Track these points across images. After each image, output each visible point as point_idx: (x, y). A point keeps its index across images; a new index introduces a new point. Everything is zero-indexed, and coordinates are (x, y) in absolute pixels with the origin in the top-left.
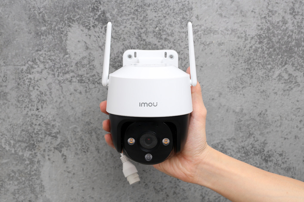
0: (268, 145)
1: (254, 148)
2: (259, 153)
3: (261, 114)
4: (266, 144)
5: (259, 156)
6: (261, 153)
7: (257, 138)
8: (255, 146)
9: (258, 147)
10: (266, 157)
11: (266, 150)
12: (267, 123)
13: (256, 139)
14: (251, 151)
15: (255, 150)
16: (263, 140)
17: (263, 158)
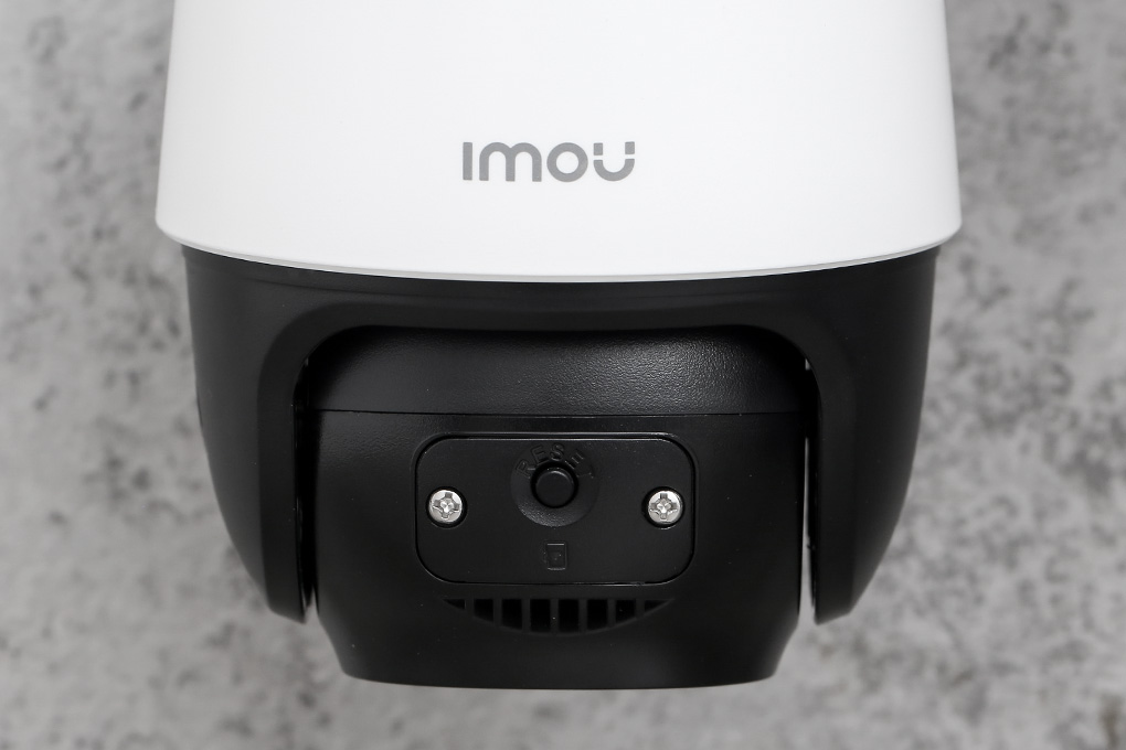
0: (1095, 329)
1: (972, 370)
2: (1022, 409)
3: (1010, 45)
4: (1084, 315)
5: (1021, 432)
6: (1037, 404)
7: (995, 272)
8: (988, 344)
9: (1012, 357)
10: (1092, 437)
11: (1086, 371)
12: (1073, 122)
13: (983, 280)
14: (955, 397)
15: (981, 382)
16: (1047, 289)
17: (1067, 447)
